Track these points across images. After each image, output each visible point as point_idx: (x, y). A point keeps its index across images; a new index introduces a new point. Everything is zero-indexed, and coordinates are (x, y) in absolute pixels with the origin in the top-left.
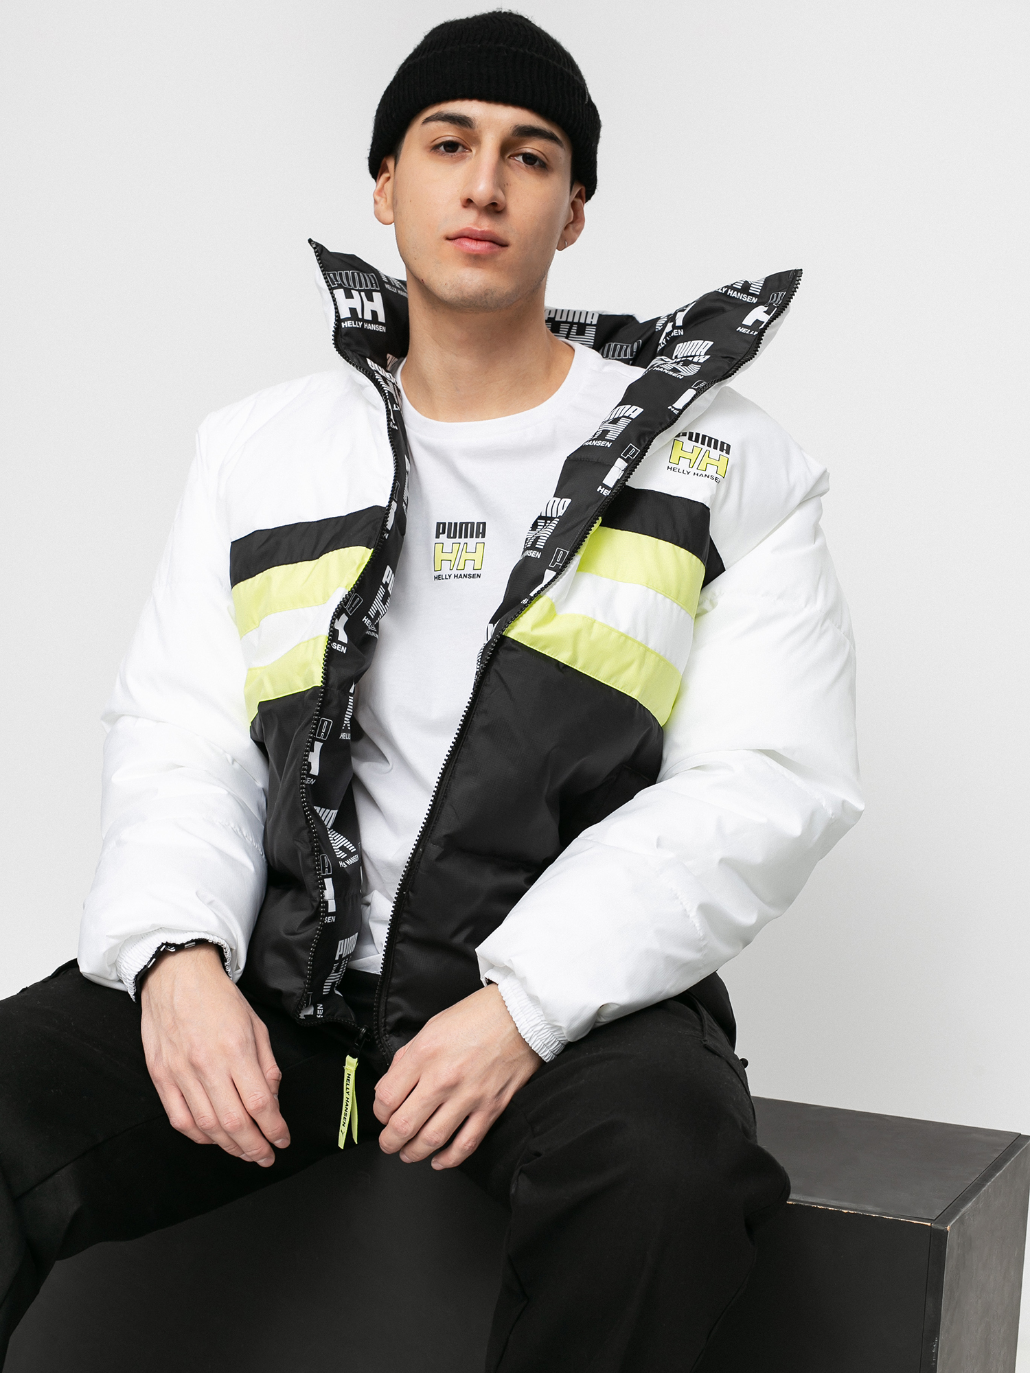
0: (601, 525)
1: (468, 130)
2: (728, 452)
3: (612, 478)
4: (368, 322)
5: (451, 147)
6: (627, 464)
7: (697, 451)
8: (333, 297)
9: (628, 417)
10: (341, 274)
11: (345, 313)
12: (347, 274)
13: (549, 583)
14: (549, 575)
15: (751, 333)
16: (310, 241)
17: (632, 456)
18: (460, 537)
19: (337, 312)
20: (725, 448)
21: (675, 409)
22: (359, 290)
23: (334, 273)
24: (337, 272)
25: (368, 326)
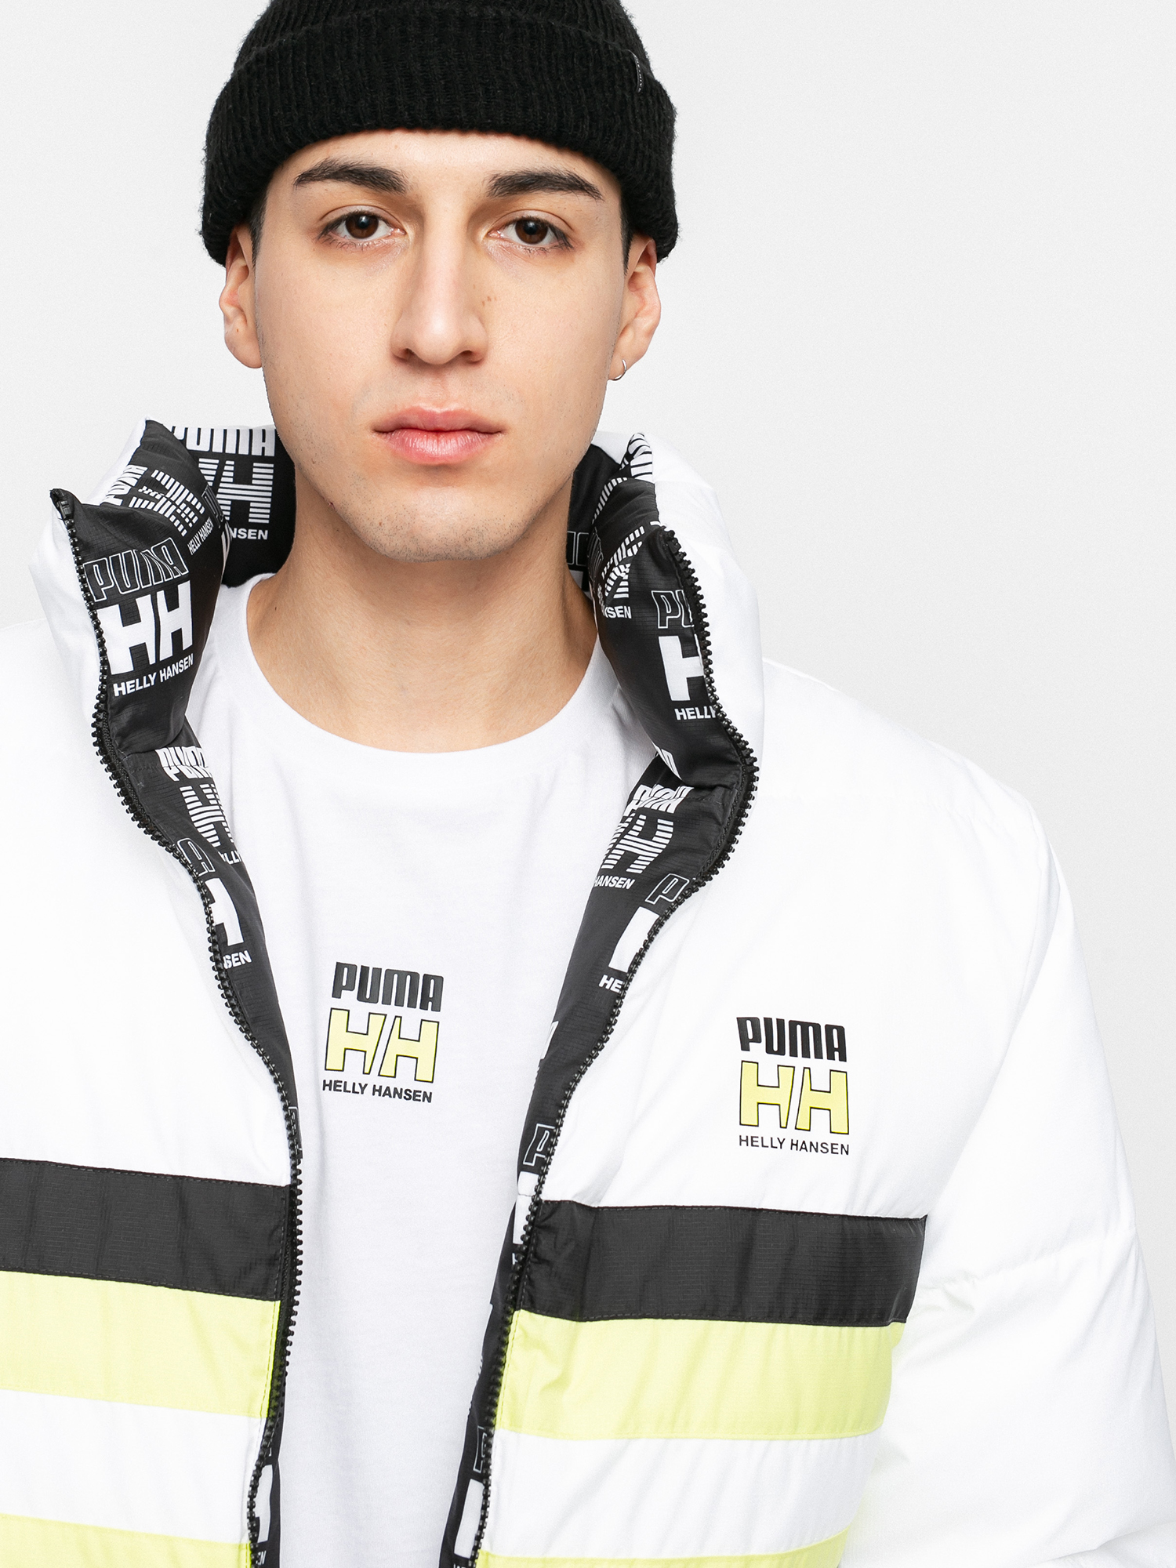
1: (394, 195)
4: (169, 662)
5: (361, 225)
8: (97, 626)
10: (116, 561)
11: (122, 663)
12: (127, 556)
16: (57, 496)
18: (386, 1002)
19: (105, 662)
20: (836, 1044)
22: (153, 592)
23: (102, 565)
24: (108, 561)
25: (165, 675)
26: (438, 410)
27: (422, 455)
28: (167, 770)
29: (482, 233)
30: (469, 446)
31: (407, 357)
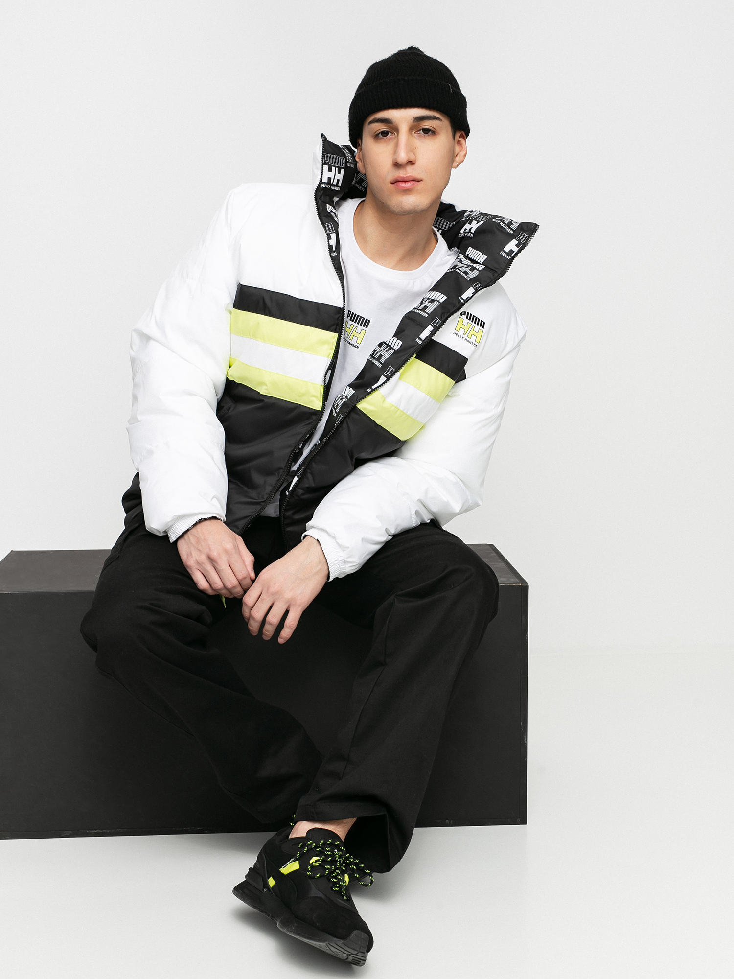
0: (415, 358)
1: (391, 125)
2: (483, 328)
3: (424, 335)
4: (334, 185)
6: (433, 328)
7: (469, 325)
8: (322, 168)
9: (438, 301)
10: (331, 156)
11: (325, 180)
12: (333, 156)
13: (382, 385)
14: (383, 379)
15: (507, 257)
16: (322, 135)
17: (437, 324)
18: (355, 322)
19: (321, 178)
20: (482, 324)
21: (462, 299)
22: (336, 167)
23: (327, 155)
24: (329, 155)
25: (333, 188)
26: (405, 176)
27: (402, 187)
28: (328, 209)
29: (413, 132)
30: (413, 184)
31: (397, 165)
